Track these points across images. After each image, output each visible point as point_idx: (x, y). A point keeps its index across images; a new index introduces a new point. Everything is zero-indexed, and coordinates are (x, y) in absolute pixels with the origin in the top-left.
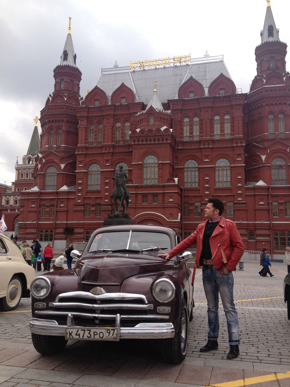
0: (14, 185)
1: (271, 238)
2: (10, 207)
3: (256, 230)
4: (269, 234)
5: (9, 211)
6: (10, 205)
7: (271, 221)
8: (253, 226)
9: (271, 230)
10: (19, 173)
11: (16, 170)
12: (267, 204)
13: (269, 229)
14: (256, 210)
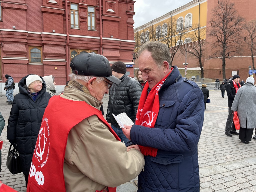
1: (68, 60)
3: (43, 46)
4: (64, 53)
7: (68, 33)
8: (38, 39)
9: (67, 47)
12: (61, 4)
13: (64, 46)
14: (43, 12)
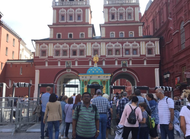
0: (52, 29)
2: (49, 60)
5: (47, 65)
6: (49, 57)
10: (58, 14)
11: (54, 9)
